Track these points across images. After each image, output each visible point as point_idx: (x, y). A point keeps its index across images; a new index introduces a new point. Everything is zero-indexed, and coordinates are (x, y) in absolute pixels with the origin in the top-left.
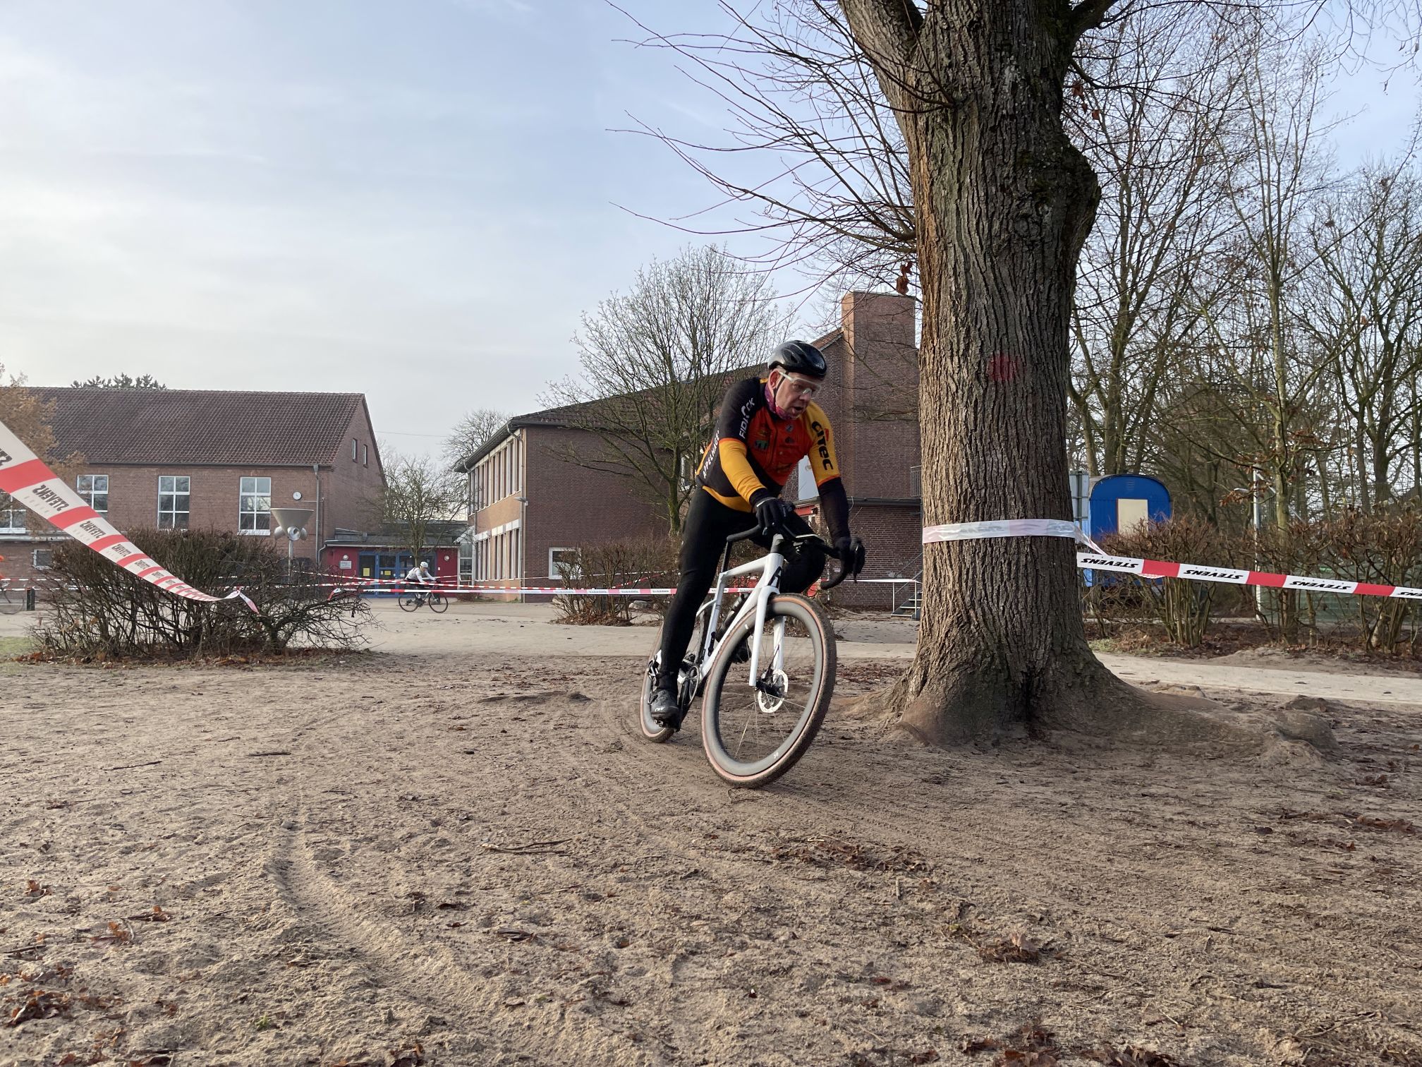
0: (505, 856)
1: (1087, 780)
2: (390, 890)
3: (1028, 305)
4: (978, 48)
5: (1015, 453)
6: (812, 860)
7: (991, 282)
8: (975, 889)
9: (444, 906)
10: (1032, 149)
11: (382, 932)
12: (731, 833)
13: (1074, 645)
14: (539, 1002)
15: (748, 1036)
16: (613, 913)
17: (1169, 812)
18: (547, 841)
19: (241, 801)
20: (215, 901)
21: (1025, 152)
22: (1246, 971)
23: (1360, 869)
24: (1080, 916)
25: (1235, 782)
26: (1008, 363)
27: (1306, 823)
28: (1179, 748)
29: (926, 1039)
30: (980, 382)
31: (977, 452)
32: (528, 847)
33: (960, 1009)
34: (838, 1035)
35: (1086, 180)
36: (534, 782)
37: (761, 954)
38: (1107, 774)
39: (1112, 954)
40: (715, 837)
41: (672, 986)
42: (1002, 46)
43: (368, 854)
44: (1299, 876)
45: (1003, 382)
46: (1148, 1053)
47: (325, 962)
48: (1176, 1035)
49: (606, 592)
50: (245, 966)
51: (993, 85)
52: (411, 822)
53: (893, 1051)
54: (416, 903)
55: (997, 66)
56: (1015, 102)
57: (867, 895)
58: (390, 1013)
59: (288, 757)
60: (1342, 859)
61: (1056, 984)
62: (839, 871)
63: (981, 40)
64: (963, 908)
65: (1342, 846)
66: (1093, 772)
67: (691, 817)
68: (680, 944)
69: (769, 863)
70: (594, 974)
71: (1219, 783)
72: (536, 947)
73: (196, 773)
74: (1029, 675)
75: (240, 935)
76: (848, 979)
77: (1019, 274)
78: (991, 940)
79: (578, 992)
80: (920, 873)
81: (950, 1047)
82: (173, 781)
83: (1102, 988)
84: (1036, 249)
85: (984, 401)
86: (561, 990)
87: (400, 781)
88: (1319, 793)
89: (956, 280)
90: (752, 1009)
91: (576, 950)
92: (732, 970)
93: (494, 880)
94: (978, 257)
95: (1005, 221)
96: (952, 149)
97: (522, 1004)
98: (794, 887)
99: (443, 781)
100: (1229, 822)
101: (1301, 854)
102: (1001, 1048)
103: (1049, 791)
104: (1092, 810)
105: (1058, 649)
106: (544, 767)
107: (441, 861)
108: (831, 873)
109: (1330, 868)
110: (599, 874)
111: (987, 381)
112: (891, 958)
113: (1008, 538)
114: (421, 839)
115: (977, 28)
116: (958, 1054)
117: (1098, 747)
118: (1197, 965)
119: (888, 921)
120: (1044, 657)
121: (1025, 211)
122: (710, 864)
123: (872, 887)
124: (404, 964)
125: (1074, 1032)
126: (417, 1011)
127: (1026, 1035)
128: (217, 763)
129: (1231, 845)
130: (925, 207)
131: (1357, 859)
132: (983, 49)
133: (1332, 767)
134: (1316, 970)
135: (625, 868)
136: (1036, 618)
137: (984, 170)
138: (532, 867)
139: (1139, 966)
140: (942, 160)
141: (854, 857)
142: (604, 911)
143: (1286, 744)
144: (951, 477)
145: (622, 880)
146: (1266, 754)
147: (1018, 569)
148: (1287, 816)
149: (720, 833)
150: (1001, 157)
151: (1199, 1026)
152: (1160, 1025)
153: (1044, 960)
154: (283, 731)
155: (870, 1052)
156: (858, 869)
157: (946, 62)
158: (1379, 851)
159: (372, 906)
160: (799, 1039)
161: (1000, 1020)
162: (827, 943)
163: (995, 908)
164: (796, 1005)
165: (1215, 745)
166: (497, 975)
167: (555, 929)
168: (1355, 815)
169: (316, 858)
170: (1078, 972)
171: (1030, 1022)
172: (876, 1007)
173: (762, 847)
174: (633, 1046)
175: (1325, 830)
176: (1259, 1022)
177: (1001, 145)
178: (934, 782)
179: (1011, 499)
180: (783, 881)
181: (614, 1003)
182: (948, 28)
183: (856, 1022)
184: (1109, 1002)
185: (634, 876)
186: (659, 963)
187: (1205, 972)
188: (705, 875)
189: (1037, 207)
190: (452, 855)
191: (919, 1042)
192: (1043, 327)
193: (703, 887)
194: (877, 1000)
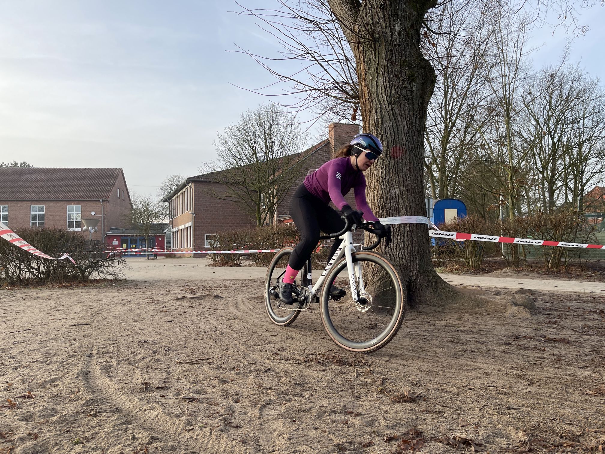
0: (185, 365)
1: (435, 325)
2: (134, 382)
3: (407, 125)
4: (384, 16)
5: (402, 188)
6: (319, 363)
7: (392, 116)
8: (389, 372)
9: (158, 388)
10: (408, 59)
11: (130, 400)
12: (284, 352)
13: (428, 269)
14: (201, 428)
15: (292, 438)
16: (233, 388)
17: (468, 337)
18: (204, 358)
19: (67, 345)
20: (54, 389)
21: (405, 60)
22: (502, 403)
23: (548, 359)
24: (433, 382)
25: (496, 324)
26: (399, 150)
27: (525, 340)
28: (472, 311)
29: (369, 437)
30: (387, 158)
31: (387, 188)
32: (196, 361)
33: (383, 423)
34: (331, 436)
35: (430, 72)
36: (198, 333)
37: (298, 403)
38: (443, 322)
39: (446, 397)
40: (277, 354)
41: (259, 418)
42: (394, 15)
43: (124, 366)
44: (523, 362)
45: (397, 158)
46: (462, 439)
47: (104, 414)
48: (474, 431)
49: (230, 252)
50: (69, 417)
51: (391, 32)
52: (144, 352)
53: (355, 442)
54: (146, 387)
55: (392, 23)
56: (400, 39)
57: (343, 376)
58: (134, 435)
59: (89, 326)
60: (540, 355)
61: (423, 411)
62: (331, 367)
63: (385, 12)
64: (384, 380)
65: (540, 350)
66: (437, 322)
67: (267, 346)
68: (263, 400)
69: (301, 364)
70: (225, 415)
71: (489, 325)
72: (199, 404)
73: (47, 334)
75: (66, 403)
76: (335, 412)
77: (403, 112)
78: (395, 394)
79: (218, 423)
80: (365, 366)
81: (379, 439)
82: (37, 338)
83: (442, 412)
84: (410, 101)
85: (389, 167)
86: (211, 422)
87: (139, 335)
88: (530, 328)
89: (377, 115)
90: (294, 427)
91: (217, 405)
92: (285, 411)
93: (180, 376)
94: (386, 105)
95: (397, 90)
96: (374, 59)
97: (193, 429)
98: (312, 374)
99: (158, 334)
100: (493, 341)
101: (523, 353)
102: (400, 439)
103: (419, 331)
104: (437, 338)
105: (421, 271)
106: (203, 327)
107: (157, 369)
108: (327, 368)
109: (535, 359)
110: (227, 372)
111: (390, 158)
112: (353, 403)
113: (399, 224)
114: (148, 359)
115: (384, 7)
116: (382, 442)
117: (438, 312)
118: (482, 401)
119: (352, 387)
120: (415, 275)
121: (405, 85)
122: (275, 366)
123: (345, 373)
124: (140, 414)
125: (431, 431)
126: (146, 434)
127: (411, 433)
128: (56, 329)
129: (494, 350)
130: (363, 84)
131: (547, 355)
132: (387, 16)
133: (535, 317)
134: (532, 401)
135: (238, 368)
136: (412, 258)
137: (388, 68)
138: (197, 370)
139: (458, 402)
140: (370, 64)
141: (337, 360)
142: (229, 387)
143: (516, 308)
144: (376, 199)
145: (237, 374)
146: (508, 312)
147: (404, 237)
148: (517, 338)
149: (279, 352)
150: (395, 62)
151: (483, 427)
152: (467, 427)
153: (418, 401)
154: (86, 314)
155: (345, 443)
156: (339, 365)
157: (371, 21)
158: (556, 351)
159: (126, 389)
160: (314, 439)
161: (400, 427)
162: (326, 397)
163: (397, 380)
164: (313, 424)
165: (487, 309)
166: (181, 417)
167: (207, 396)
168: (545, 337)
169: (101, 369)
170: (432, 405)
171: (413, 427)
172: (347, 424)
173: (298, 358)
174: (242, 445)
175: (533, 343)
176: (508, 424)
177: (394, 57)
178: (370, 328)
179: (401, 208)
180: (307, 372)
181: (234, 427)
182: (371, 8)
183: (339, 431)
184: (445, 418)
185: (242, 372)
186: (253, 409)
187: (485, 404)
188: (273, 370)
190: (162, 366)
191: (366, 438)
192: (414, 135)
193: (272, 375)
194: (348, 421)
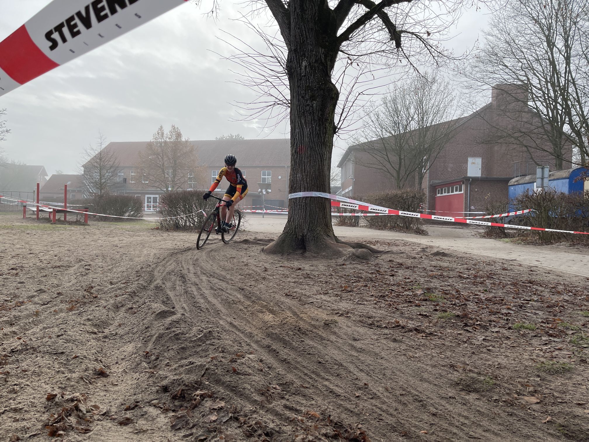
5: (304, 174)
26: (303, 148)
30: (296, 154)
31: (295, 174)
42: (302, 55)
45: (302, 154)
51: (300, 67)
55: (301, 62)
56: (306, 71)
74: (303, 236)
77: (307, 122)
84: (312, 114)
85: (297, 159)
94: (297, 117)
95: (303, 107)
113: (300, 198)
120: (306, 232)
121: (308, 103)
136: (305, 220)
147: (302, 206)
150: (302, 88)
177: (302, 84)
179: (302, 186)
189: (311, 101)
192: (314, 137)
